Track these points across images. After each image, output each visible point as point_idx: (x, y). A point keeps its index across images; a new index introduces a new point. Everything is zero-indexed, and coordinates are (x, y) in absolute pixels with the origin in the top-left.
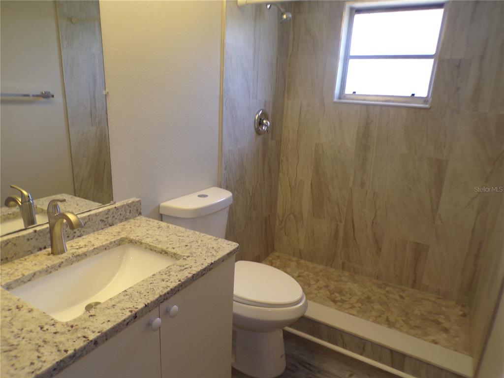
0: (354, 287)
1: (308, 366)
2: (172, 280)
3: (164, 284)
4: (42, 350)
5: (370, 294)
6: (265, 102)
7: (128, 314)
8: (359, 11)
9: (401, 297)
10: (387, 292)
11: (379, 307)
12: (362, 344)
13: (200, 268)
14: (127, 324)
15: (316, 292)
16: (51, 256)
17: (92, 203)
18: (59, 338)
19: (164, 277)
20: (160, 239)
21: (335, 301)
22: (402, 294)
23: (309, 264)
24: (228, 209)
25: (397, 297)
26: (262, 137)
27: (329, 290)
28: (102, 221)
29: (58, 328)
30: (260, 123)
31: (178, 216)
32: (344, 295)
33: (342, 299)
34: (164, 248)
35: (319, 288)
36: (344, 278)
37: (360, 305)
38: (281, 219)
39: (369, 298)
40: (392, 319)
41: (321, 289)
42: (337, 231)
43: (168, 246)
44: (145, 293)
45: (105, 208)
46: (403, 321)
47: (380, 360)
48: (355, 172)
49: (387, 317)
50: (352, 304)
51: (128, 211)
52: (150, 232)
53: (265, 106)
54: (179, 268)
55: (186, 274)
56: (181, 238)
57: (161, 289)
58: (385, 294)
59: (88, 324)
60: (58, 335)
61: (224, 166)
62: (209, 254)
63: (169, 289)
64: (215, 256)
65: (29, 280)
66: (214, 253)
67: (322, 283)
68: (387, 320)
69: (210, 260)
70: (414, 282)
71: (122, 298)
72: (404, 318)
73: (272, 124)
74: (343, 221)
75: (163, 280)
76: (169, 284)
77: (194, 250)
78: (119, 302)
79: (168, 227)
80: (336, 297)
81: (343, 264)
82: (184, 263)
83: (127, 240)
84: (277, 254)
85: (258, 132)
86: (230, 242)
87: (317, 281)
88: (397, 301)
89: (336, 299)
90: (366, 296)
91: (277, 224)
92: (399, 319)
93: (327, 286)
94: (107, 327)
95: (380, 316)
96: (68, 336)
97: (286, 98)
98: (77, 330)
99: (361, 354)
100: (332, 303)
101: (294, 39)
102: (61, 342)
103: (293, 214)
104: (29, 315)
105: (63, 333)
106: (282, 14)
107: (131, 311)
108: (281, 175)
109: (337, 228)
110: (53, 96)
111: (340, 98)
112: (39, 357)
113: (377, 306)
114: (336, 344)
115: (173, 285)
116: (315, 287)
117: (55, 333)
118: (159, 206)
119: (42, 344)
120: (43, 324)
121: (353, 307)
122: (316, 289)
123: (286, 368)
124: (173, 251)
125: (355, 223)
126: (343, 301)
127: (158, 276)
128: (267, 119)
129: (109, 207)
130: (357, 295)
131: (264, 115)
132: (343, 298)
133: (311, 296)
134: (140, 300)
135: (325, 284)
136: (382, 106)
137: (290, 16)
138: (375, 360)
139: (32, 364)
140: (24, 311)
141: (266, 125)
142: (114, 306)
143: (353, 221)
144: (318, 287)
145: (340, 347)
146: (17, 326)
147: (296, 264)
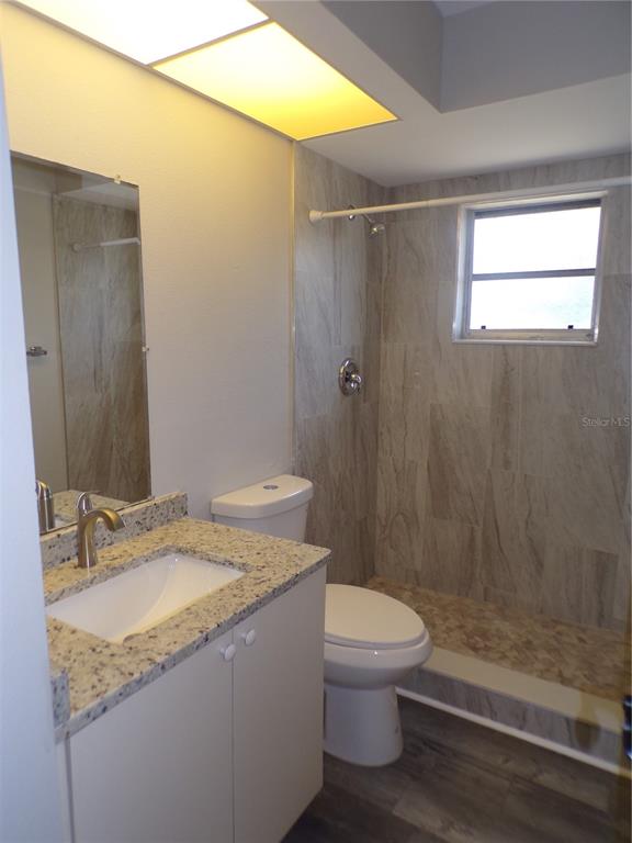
0: (506, 627)
1: (438, 748)
2: (247, 595)
3: (237, 600)
4: (102, 673)
5: (530, 637)
6: (353, 349)
7: (197, 636)
8: (481, 214)
9: (581, 640)
10: (558, 633)
11: (547, 656)
12: (520, 713)
13: (281, 581)
14: (198, 647)
15: (445, 635)
16: (79, 569)
17: (115, 501)
18: (118, 661)
19: (236, 592)
20: (220, 545)
21: (475, 649)
22: (582, 635)
23: (432, 593)
24: (307, 505)
25: (575, 641)
26: (350, 398)
27: (465, 633)
28: (138, 523)
29: (114, 649)
30: (348, 379)
31: (238, 516)
32: (489, 640)
33: (486, 646)
34: (229, 558)
35: (449, 630)
36: (488, 614)
37: (515, 653)
38: (384, 523)
39: (529, 642)
40: (567, 673)
41: (451, 630)
42: (472, 539)
43: (233, 554)
44: (215, 611)
45: (142, 506)
46: (585, 676)
47: (550, 736)
48: (493, 445)
49: (560, 672)
50: (503, 653)
51: (171, 510)
52: (204, 537)
53: (353, 354)
54: (253, 581)
55: (263, 589)
56: (250, 544)
57: (234, 606)
58: (554, 637)
59: (150, 646)
60: (116, 658)
61: (297, 443)
62: (292, 564)
63: (245, 606)
64: (300, 566)
65: (57, 600)
66: (299, 562)
67: (453, 623)
68: (560, 675)
69: (294, 571)
70: (601, 616)
71: (186, 616)
72: (586, 672)
73: (364, 379)
74: (481, 522)
75: (235, 596)
76: (243, 600)
77: (270, 559)
78: (183, 621)
79: (228, 530)
80: (477, 642)
81: (486, 590)
82: (259, 574)
83: (173, 549)
84: (379, 580)
85: (344, 391)
86: (319, 548)
87: (447, 618)
88: (573, 646)
89: (478, 646)
90: (524, 639)
91: (378, 531)
92: (578, 673)
93: (461, 627)
94: (176, 649)
95: (548, 670)
96: (129, 658)
97: (382, 341)
98: (137, 652)
99: (521, 728)
100: (471, 652)
101: (389, 256)
102: (122, 665)
103: (402, 514)
104: (72, 637)
105: (121, 656)
106: (372, 226)
107: (201, 632)
108: (380, 454)
109: (472, 534)
110: (45, 353)
111: (462, 337)
112: (100, 681)
113: (542, 655)
114: (480, 713)
115: (250, 600)
116: (444, 628)
117: (112, 655)
118: (210, 504)
119: (100, 667)
120: (94, 646)
121: (504, 657)
122: (444, 632)
123: (404, 750)
124: (240, 560)
125: (499, 523)
126: (487, 648)
127: (227, 591)
128: (356, 372)
129: (148, 504)
130: (510, 639)
131: (353, 368)
132: (488, 643)
133: (438, 642)
134: (210, 619)
135: (458, 624)
136: (525, 345)
137: (383, 228)
138: (543, 736)
139: (93, 687)
140: (65, 633)
141: (356, 382)
142: (177, 626)
143: (496, 522)
144: (447, 628)
145: (487, 717)
146: (62, 649)
147: (410, 593)
